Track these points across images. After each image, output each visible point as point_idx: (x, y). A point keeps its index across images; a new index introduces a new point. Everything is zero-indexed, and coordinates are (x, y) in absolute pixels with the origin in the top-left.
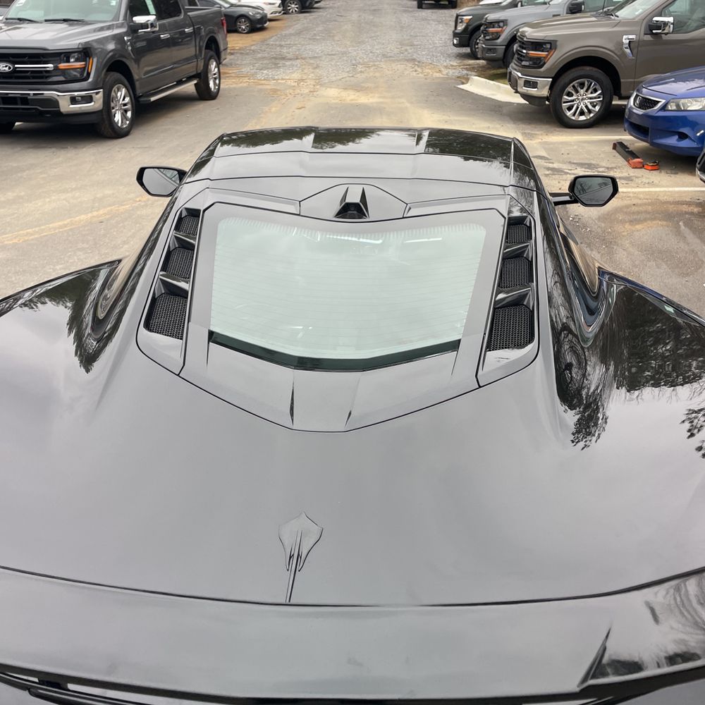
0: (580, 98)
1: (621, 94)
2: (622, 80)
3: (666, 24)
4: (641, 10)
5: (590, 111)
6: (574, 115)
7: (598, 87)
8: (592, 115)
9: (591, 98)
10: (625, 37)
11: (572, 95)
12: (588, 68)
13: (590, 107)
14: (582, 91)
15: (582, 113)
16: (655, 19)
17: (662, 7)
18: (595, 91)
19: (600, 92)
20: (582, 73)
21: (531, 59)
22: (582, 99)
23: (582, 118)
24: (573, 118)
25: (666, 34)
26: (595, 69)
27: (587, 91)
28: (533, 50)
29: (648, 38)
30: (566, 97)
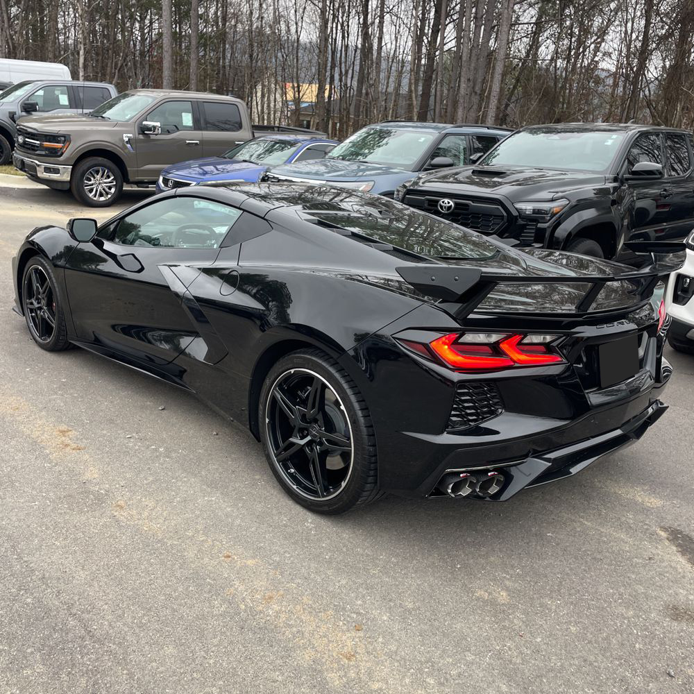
0: (97, 182)
1: (129, 180)
2: (128, 169)
3: (155, 127)
4: (129, 116)
5: (107, 193)
6: (95, 196)
7: (110, 174)
8: (109, 196)
9: (106, 183)
10: (124, 135)
11: (90, 180)
12: (100, 159)
13: (107, 190)
14: (98, 177)
15: (101, 195)
16: (145, 123)
17: (147, 114)
18: (108, 177)
19: (112, 178)
20: (96, 162)
21: (47, 149)
22: (100, 184)
23: (102, 199)
24: (95, 199)
25: (156, 135)
26: (105, 160)
27: (102, 177)
28: (46, 142)
29: (141, 137)
30: (86, 181)
